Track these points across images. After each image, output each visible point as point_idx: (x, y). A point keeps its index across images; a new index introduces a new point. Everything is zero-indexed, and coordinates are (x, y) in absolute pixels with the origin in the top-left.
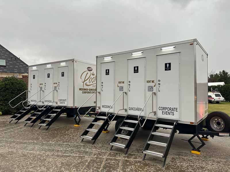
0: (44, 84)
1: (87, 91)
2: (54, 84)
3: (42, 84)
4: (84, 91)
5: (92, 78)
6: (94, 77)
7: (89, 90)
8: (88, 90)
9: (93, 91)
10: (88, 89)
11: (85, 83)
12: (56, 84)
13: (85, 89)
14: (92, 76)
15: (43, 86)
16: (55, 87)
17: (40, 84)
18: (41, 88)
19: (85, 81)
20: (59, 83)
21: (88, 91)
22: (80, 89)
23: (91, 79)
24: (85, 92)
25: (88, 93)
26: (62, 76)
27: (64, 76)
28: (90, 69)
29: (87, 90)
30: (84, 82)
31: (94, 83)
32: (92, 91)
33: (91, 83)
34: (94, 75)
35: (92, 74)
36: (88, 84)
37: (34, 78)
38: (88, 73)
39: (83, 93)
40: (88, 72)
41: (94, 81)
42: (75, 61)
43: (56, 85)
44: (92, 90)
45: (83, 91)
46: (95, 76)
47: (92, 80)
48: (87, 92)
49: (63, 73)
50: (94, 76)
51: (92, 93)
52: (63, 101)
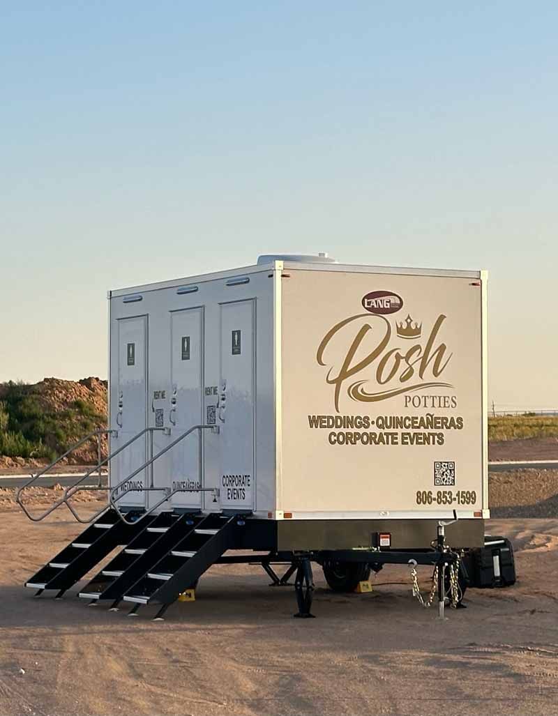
0: (169, 395)
1: (361, 431)
2: (208, 392)
3: (163, 395)
4: (344, 431)
5: (398, 357)
6: (418, 347)
7: (380, 427)
8: (374, 426)
9: (412, 431)
10: (373, 418)
11: (346, 384)
12: (215, 391)
13: (347, 422)
15: (166, 406)
16: (211, 411)
17: (156, 395)
18: (160, 414)
19: (344, 374)
20: (223, 388)
21: (373, 429)
22: (315, 421)
23: (392, 360)
24: (349, 439)
25: (371, 438)
26: (233, 352)
28: (383, 302)
29: (365, 422)
30: (338, 382)
31: (414, 380)
32: (399, 431)
33: (395, 384)
34: (417, 331)
35: (400, 331)
36: (371, 388)
37: (131, 359)
38: (366, 328)
39: (332, 443)
40: (373, 320)
41: (416, 367)
42: (278, 275)
44: (397, 422)
45: (334, 430)
46: (422, 341)
47: (403, 366)
48: (358, 436)
49: (236, 337)
50: (413, 343)
51: (403, 443)
52: (241, 487)
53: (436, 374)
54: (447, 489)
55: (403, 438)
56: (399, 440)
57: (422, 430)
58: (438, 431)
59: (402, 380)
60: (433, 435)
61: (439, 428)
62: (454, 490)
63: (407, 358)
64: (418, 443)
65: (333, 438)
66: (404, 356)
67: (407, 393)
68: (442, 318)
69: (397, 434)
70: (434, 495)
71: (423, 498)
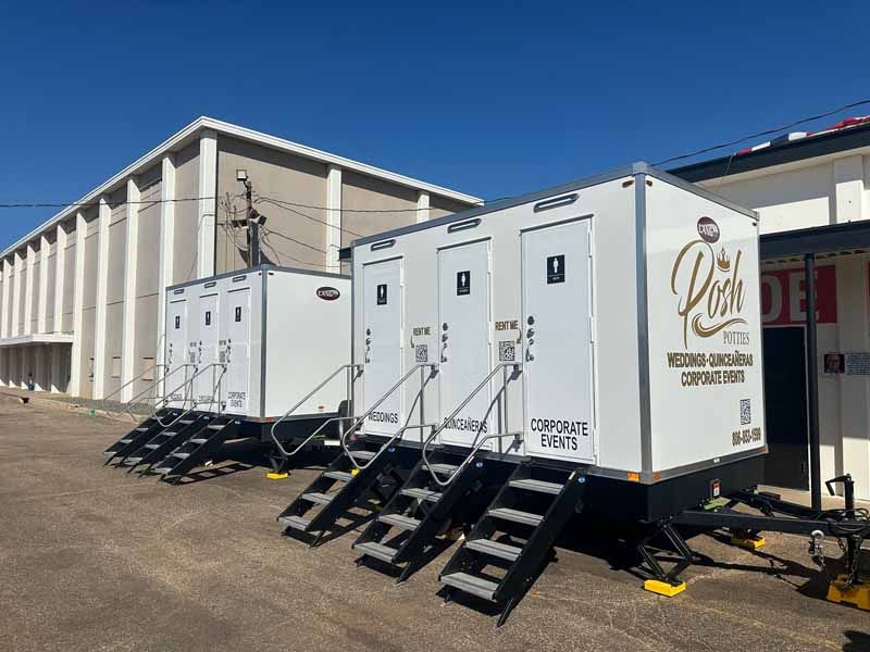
0: (437, 332)
1: (701, 369)
2: (500, 326)
3: (427, 331)
4: (691, 369)
5: (719, 289)
6: (728, 281)
7: (711, 365)
8: (708, 364)
9: (728, 369)
10: (707, 357)
11: (691, 315)
12: (513, 325)
13: (695, 359)
14: (720, 276)
15: (432, 342)
16: (508, 348)
17: (417, 332)
18: (422, 352)
19: (690, 305)
20: (531, 321)
21: (708, 368)
22: (673, 359)
23: (716, 292)
24: (693, 379)
25: (709, 379)
26: (550, 281)
27: (562, 279)
28: (709, 229)
29: (703, 360)
31: (728, 316)
32: (722, 368)
33: (718, 320)
35: (719, 260)
36: (706, 323)
37: (382, 299)
38: (701, 255)
39: (684, 384)
40: (702, 246)
41: (729, 302)
43: (510, 335)
44: (721, 359)
45: (684, 369)
46: (731, 274)
47: (722, 299)
49: (556, 263)
50: (726, 276)
51: (725, 382)
52: (567, 435)
53: (739, 310)
54: (746, 427)
55: (725, 377)
56: (722, 379)
57: (734, 368)
58: (740, 368)
59: (723, 314)
60: (738, 372)
61: (741, 365)
62: (750, 427)
63: (724, 291)
64: (733, 382)
65: (685, 379)
66: (722, 288)
67: (725, 329)
68: (740, 253)
69: (720, 372)
70: (741, 436)
71: (736, 439)
